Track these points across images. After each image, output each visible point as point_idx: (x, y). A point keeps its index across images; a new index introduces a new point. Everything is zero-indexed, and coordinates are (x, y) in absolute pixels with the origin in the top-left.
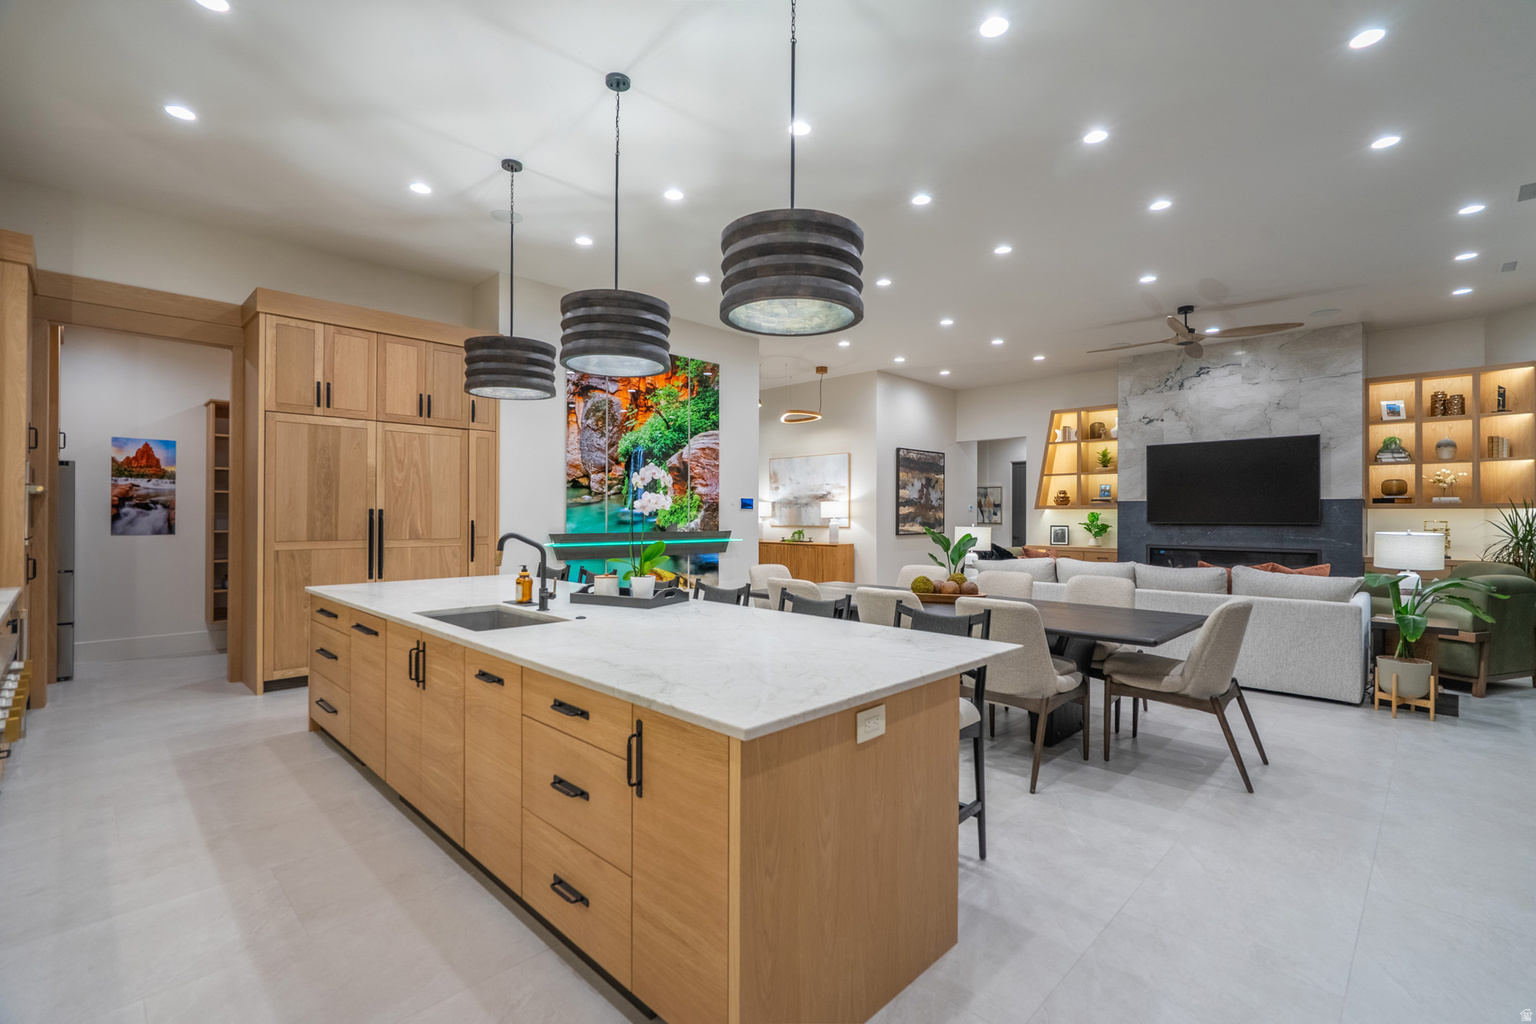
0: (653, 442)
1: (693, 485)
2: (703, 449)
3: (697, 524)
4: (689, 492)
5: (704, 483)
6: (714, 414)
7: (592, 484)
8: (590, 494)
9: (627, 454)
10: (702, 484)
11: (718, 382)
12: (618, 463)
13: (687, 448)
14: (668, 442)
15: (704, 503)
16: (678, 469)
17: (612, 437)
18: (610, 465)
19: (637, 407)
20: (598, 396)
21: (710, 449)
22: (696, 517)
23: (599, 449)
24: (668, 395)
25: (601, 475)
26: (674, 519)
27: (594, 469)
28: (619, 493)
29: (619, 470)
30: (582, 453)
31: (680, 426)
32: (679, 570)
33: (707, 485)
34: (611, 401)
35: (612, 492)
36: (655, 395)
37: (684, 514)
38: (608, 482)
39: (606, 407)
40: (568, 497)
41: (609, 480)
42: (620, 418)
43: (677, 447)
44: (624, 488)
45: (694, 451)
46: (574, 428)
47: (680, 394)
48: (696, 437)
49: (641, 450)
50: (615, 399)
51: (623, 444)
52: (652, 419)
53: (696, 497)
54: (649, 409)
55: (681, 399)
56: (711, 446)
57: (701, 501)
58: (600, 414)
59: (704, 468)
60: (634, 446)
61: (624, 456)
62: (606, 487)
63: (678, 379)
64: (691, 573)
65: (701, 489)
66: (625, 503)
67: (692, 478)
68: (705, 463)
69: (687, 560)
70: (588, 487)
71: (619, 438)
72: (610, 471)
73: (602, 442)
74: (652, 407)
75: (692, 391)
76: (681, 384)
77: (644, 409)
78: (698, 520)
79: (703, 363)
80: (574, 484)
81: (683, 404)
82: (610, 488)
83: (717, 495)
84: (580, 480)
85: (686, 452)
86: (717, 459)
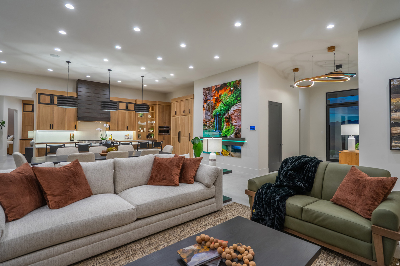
0: (221, 111)
1: (232, 122)
2: (235, 110)
3: (233, 135)
4: (231, 125)
5: (236, 121)
6: (239, 97)
7: (207, 124)
8: (207, 127)
9: (215, 116)
10: (235, 122)
11: (241, 86)
12: (213, 118)
13: (230, 111)
14: (225, 110)
15: (236, 128)
16: (228, 118)
17: (211, 112)
18: (211, 119)
19: (217, 102)
20: (209, 101)
21: (237, 110)
22: (233, 133)
23: (209, 115)
24: (225, 96)
25: (209, 122)
26: (226, 134)
27: (208, 121)
28: (213, 126)
29: (213, 120)
30: (206, 117)
31: (228, 104)
32: (228, 150)
33: (237, 122)
34: (211, 102)
35: (211, 126)
36: (221, 97)
37: (229, 132)
38: (211, 124)
39: (210, 104)
40: (203, 128)
41: (211, 123)
42: (213, 106)
43: (227, 111)
44: (214, 125)
45: (232, 111)
46: (204, 111)
47: (228, 94)
48: (233, 107)
49: (218, 114)
50: (212, 101)
51: (214, 113)
52: (221, 104)
53: (233, 126)
54: (220, 102)
55: (228, 96)
56: (238, 108)
57: (235, 128)
58: (209, 106)
59: (235, 117)
60: (216, 113)
61: (214, 116)
62: (210, 125)
63: (227, 90)
64: (231, 151)
65: (234, 124)
66: (214, 129)
67: (232, 120)
68: (236, 115)
69: (230, 147)
70: (207, 125)
71: (213, 112)
72: (211, 121)
73: (209, 113)
74: (220, 101)
75: (232, 92)
76: (228, 91)
77: (218, 102)
78: (234, 134)
79: (235, 81)
80: (204, 125)
81: (229, 97)
82: (211, 125)
83: (241, 125)
84: (205, 123)
85: (230, 112)
86: (240, 112)
